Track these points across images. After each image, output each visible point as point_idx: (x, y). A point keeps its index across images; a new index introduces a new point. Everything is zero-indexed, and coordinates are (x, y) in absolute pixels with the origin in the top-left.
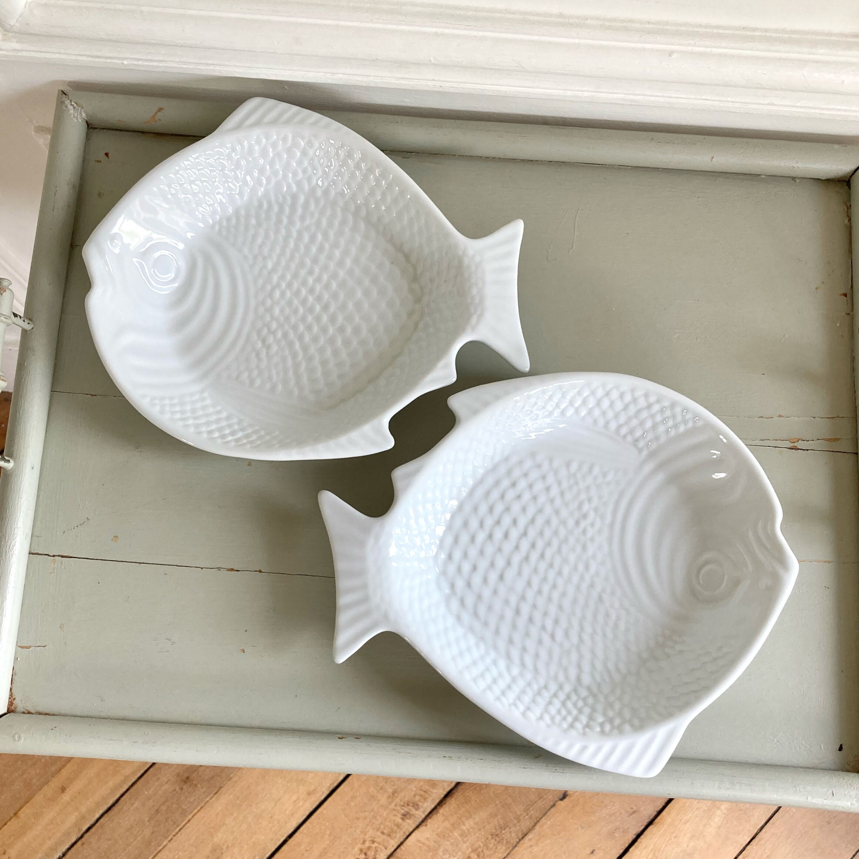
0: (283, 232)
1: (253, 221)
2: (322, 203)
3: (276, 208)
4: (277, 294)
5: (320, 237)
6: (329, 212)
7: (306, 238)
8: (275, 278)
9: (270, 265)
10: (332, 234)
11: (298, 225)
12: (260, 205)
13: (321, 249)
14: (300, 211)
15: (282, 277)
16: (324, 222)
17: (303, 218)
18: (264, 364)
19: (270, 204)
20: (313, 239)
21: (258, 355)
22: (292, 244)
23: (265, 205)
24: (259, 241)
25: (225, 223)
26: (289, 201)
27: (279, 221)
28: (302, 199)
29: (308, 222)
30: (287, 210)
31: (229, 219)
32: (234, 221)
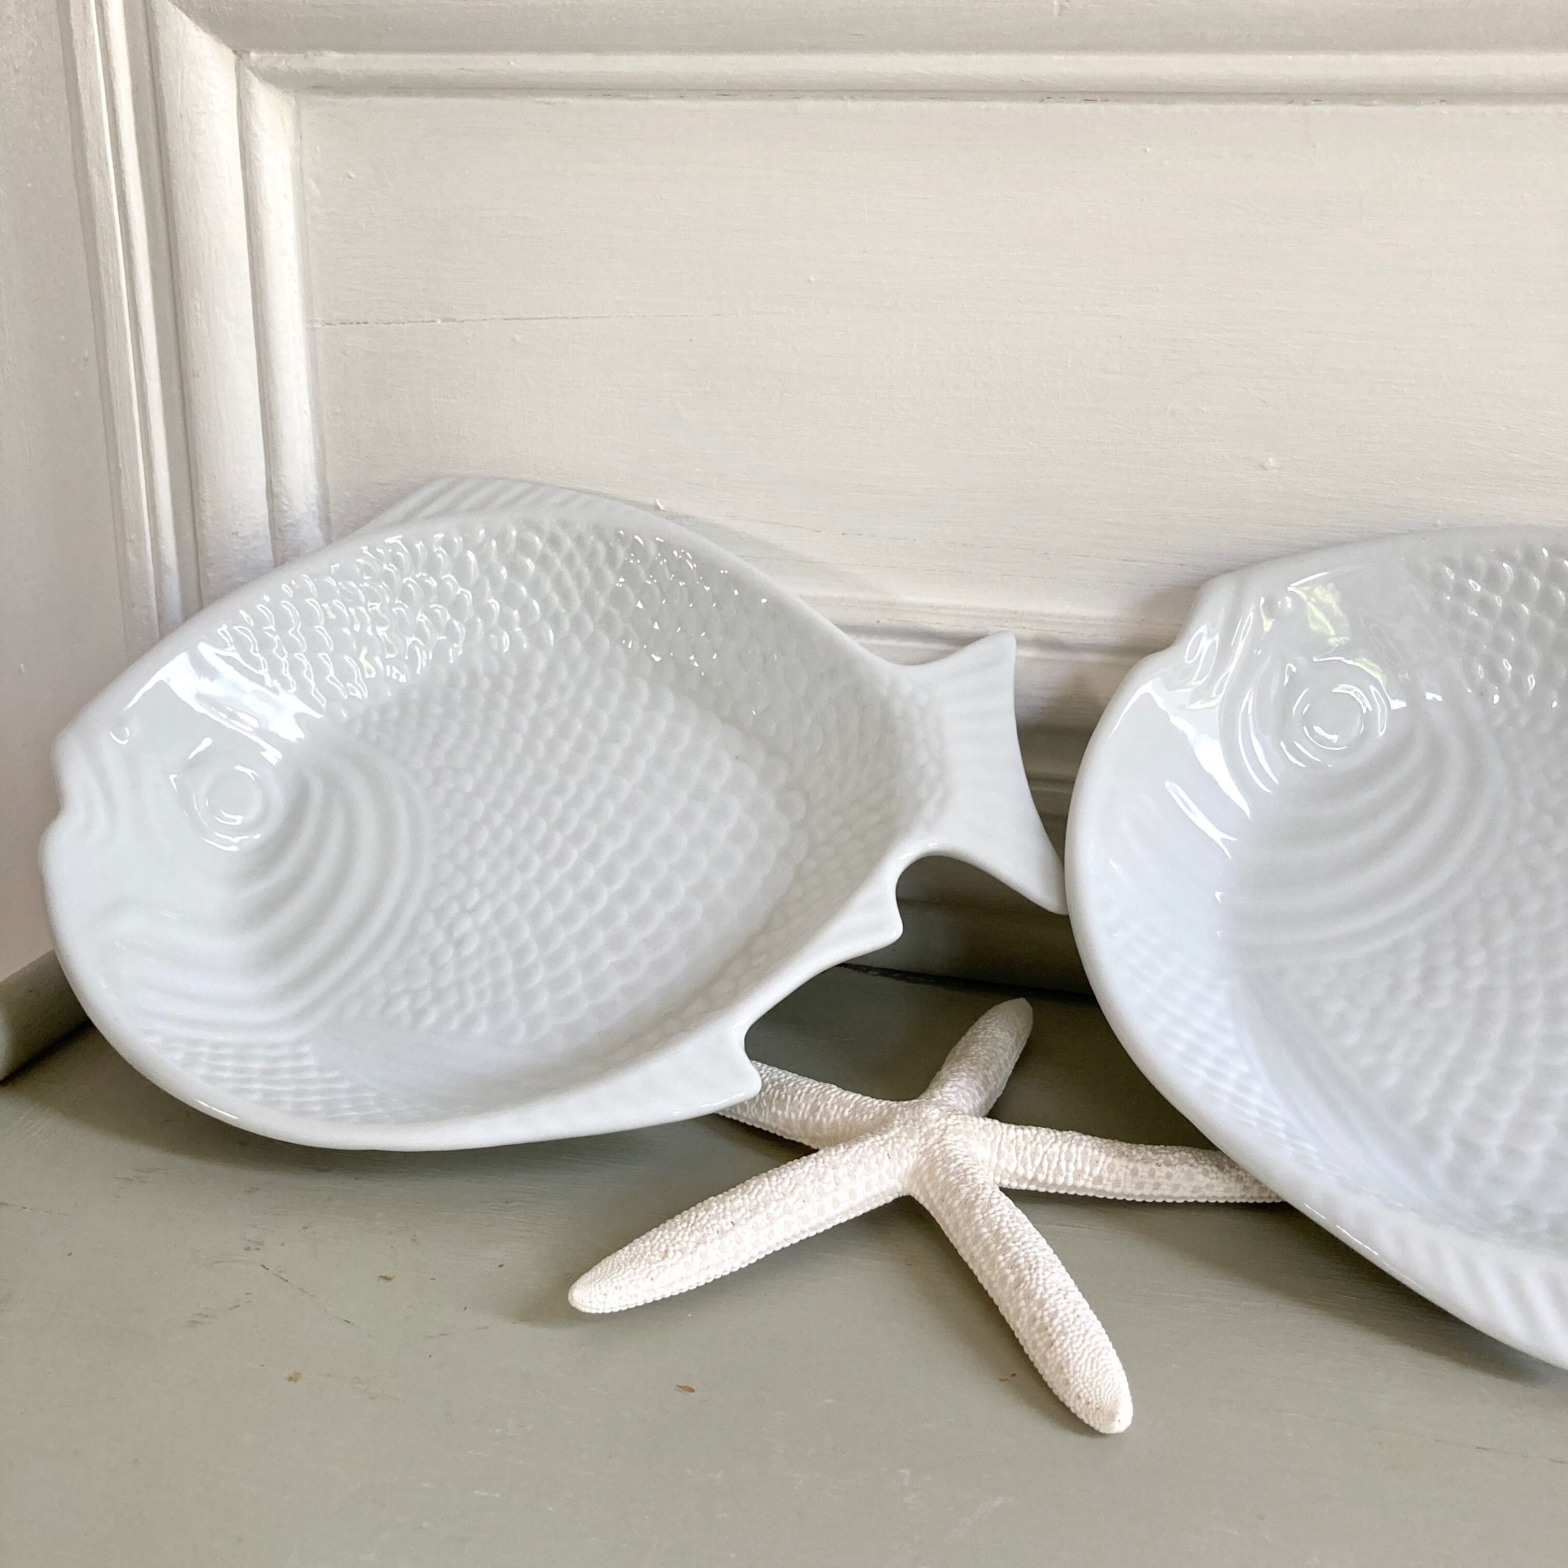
0: (501, 723)
1: (438, 710)
2: (584, 667)
3: (486, 683)
4: (485, 835)
5: (579, 726)
6: (597, 682)
7: (550, 730)
8: (480, 807)
9: (469, 785)
10: (605, 718)
11: (533, 707)
12: (452, 683)
13: (581, 747)
14: (536, 685)
15: (497, 804)
16: (588, 701)
17: (542, 697)
18: (448, 978)
19: (473, 677)
20: (564, 730)
21: (434, 961)
22: (519, 741)
23: (464, 682)
24: (448, 743)
25: (375, 717)
26: (514, 669)
27: (492, 703)
28: (541, 664)
29: (553, 700)
30: (510, 685)
31: (384, 711)
32: (395, 713)
